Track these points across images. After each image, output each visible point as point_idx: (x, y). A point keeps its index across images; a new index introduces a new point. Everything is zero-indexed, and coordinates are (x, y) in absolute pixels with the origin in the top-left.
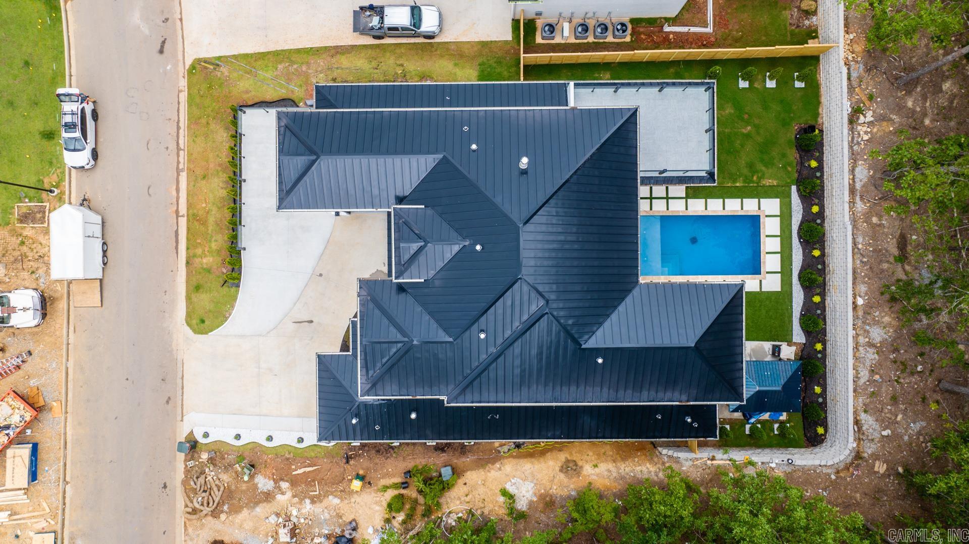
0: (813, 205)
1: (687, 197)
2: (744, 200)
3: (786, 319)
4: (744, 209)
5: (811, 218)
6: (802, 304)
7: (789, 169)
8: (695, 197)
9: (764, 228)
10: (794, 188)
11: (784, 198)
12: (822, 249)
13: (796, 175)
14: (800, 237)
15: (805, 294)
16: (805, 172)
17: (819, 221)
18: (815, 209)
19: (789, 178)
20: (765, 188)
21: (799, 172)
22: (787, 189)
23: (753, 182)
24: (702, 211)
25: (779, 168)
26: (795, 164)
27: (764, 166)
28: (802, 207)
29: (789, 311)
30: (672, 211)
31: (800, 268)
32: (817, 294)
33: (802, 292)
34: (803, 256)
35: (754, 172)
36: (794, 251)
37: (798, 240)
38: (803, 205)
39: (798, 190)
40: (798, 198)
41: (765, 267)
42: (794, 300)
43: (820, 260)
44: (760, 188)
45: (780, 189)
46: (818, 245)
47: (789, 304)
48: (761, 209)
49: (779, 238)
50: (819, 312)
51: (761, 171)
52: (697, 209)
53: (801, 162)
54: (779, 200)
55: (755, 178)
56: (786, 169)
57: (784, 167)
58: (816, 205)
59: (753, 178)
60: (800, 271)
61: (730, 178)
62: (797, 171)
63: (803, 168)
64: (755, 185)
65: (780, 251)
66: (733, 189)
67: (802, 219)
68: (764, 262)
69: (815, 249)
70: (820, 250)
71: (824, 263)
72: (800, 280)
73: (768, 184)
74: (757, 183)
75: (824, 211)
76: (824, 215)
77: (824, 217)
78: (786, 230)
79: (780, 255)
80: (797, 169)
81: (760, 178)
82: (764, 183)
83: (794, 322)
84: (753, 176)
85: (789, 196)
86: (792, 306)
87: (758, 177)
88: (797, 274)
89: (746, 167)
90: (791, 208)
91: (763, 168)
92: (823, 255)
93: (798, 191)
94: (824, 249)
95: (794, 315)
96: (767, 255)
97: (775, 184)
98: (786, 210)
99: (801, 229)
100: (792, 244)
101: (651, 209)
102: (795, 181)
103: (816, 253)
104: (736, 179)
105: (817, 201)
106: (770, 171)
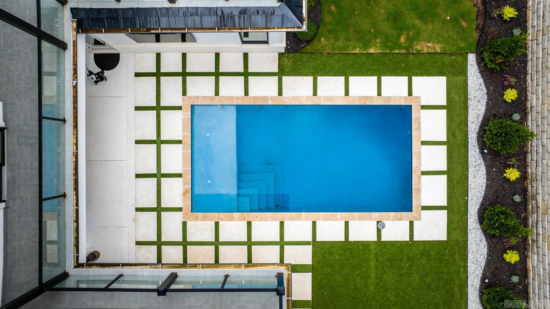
0: (505, 88)
1: (281, 72)
2: (383, 78)
3: (456, 289)
4: (383, 94)
5: (502, 111)
6: (483, 264)
7: (464, 24)
8: (296, 72)
9: (419, 128)
10: (472, 58)
11: (454, 75)
12: (523, 167)
13: (475, 35)
14: (482, 145)
15: (489, 247)
16: (493, 29)
17: (516, 117)
18: (511, 95)
19: (464, 39)
20: (421, 57)
21: (482, 30)
22: (460, 59)
23: (400, 47)
24: (308, 97)
25: (444, 22)
26: (473, 16)
27: (419, 18)
28: (485, 91)
29: (462, 276)
30: (254, 97)
31: (481, 200)
32: (512, 248)
33: (484, 242)
34: (488, 180)
35: (401, 29)
36: (471, 170)
37: (478, 150)
38: (487, 88)
39: (480, 61)
40: (479, 75)
41: (419, 199)
42: (470, 256)
43: (518, 186)
44: (411, 57)
45: (447, 59)
46: (514, 160)
47: (462, 263)
48: (414, 94)
49: (445, 147)
50: (515, 279)
51: (414, 26)
52: (299, 94)
53: (486, 11)
54: (444, 78)
55: (402, 40)
56: (458, 22)
57: (454, 20)
58: (512, 87)
59: (399, 39)
60: (482, 205)
61: (359, 40)
62: (477, 28)
63: (488, 21)
64: (402, 51)
65: (445, 169)
66: (363, 58)
67: (486, 113)
68: (419, 190)
69: (509, 166)
70: (518, 168)
71: (524, 192)
72: (481, 223)
73: (425, 50)
74: (407, 49)
75: (526, 100)
76: (525, 106)
77: (525, 108)
78: (458, 132)
79: (445, 177)
80: (478, 25)
81: (411, 40)
82: (419, 48)
83: (470, 296)
84: (399, 36)
85: (463, 71)
86: (466, 267)
87: (408, 37)
88: (476, 210)
89: (388, 19)
90: (466, 93)
91: (417, 22)
92: (524, 177)
93: (478, 63)
94: (525, 166)
95: (470, 283)
96: (424, 177)
97: (439, 50)
98: (457, 98)
99: (485, 131)
100: (467, 157)
101: (217, 93)
102: (475, 45)
103: (513, 174)
104: (370, 41)
105: (513, 80)
106: (430, 27)
